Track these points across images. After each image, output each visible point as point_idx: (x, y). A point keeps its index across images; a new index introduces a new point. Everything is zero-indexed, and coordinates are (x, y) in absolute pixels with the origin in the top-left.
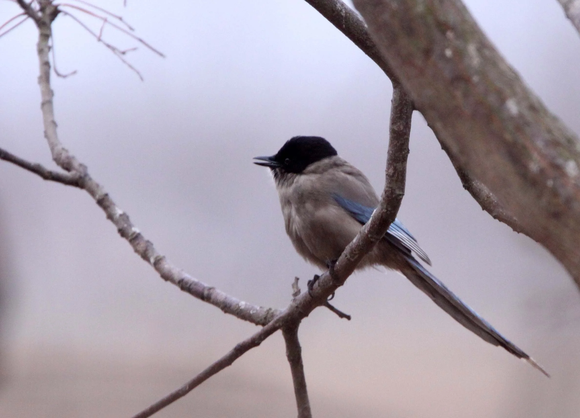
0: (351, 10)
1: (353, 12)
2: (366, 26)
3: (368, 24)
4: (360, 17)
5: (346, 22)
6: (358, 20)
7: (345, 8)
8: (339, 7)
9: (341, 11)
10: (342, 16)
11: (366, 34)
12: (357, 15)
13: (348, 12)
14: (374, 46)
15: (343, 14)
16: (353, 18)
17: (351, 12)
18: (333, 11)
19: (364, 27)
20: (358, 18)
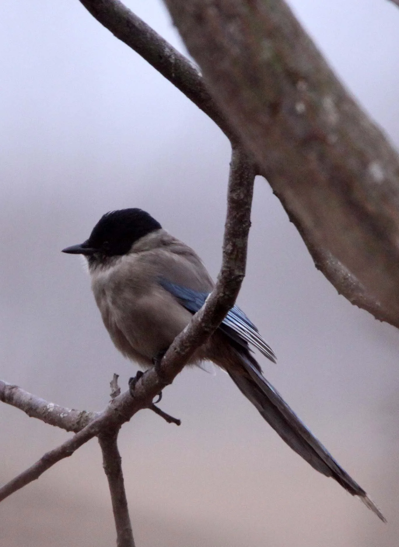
0: (181, 56)
1: (184, 58)
2: (200, 74)
3: (203, 74)
4: (193, 63)
5: (176, 70)
6: (190, 67)
7: (175, 54)
8: (168, 52)
9: (170, 57)
10: (171, 63)
11: (200, 84)
12: (190, 62)
13: (179, 59)
14: (210, 98)
15: (172, 61)
16: (184, 66)
17: (181, 59)
18: (161, 57)
19: (197, 76)
20: (190, 65)
